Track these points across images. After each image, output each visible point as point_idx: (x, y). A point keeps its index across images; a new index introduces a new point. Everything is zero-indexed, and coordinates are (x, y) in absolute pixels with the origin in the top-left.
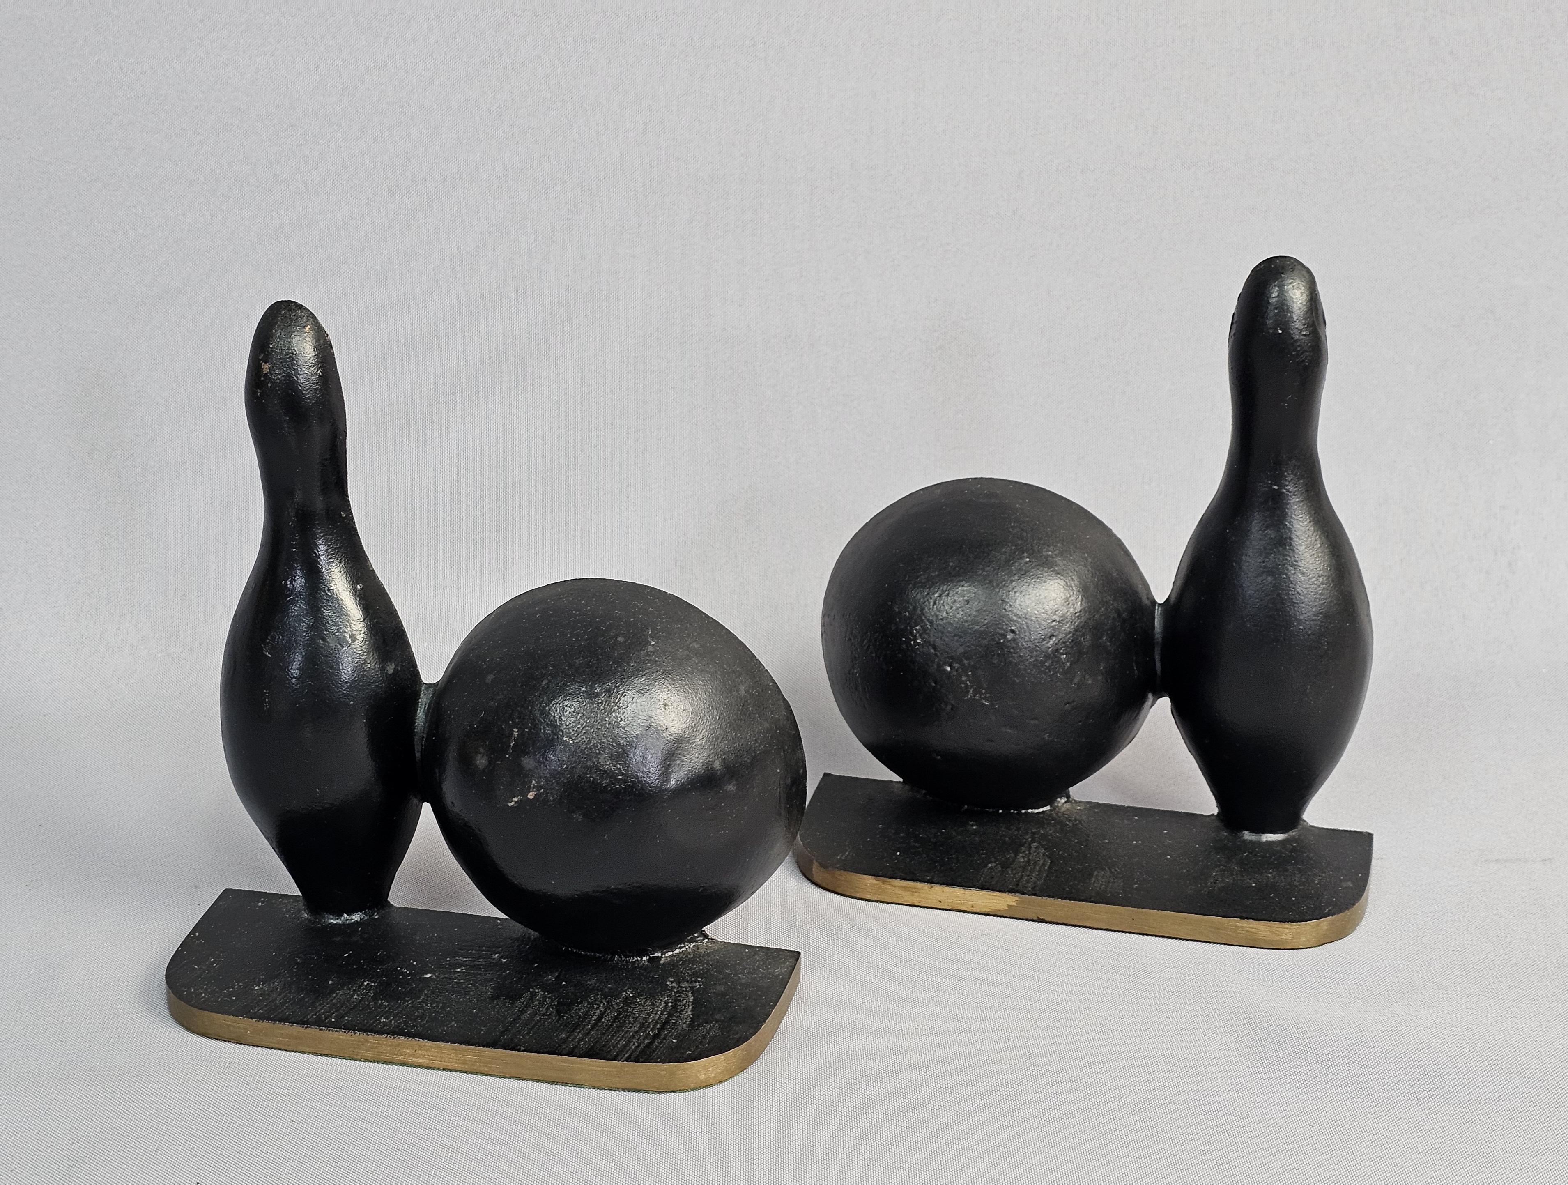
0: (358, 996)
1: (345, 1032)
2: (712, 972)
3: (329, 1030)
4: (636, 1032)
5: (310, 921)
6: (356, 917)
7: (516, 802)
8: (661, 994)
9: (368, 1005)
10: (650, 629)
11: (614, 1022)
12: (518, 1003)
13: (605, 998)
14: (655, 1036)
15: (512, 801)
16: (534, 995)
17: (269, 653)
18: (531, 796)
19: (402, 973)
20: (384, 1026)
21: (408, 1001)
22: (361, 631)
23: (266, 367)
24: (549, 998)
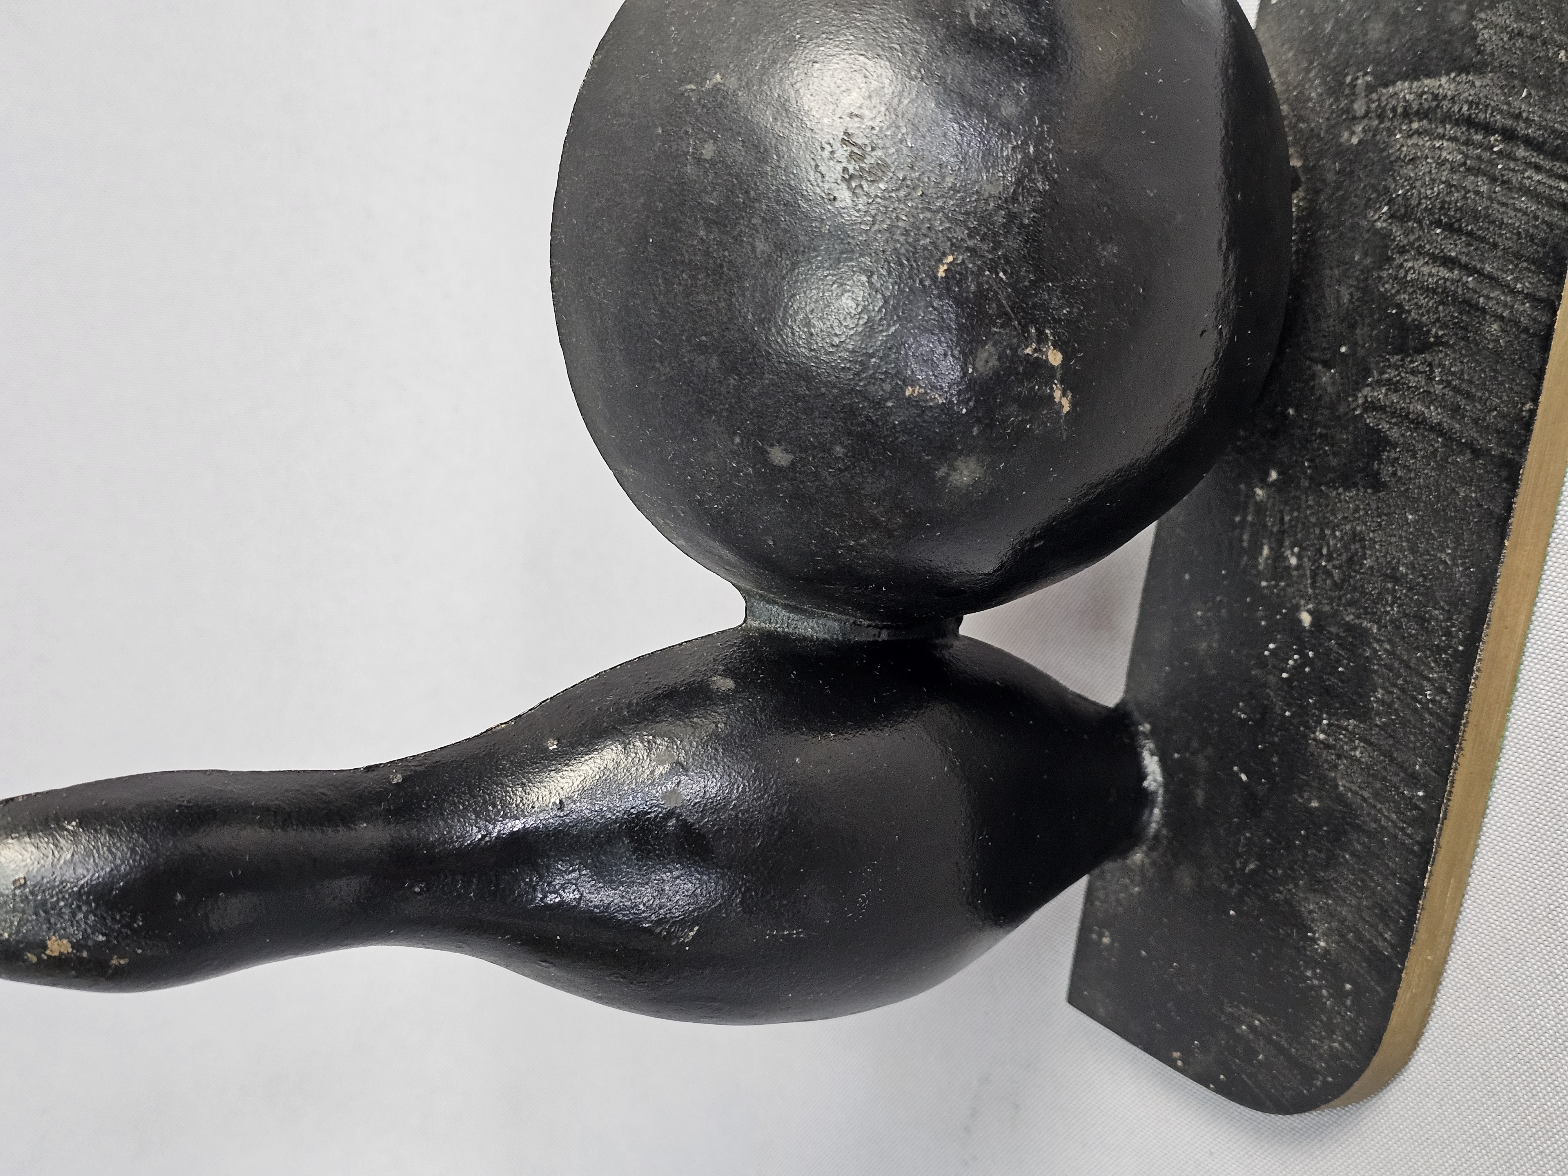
0: (1355, 748)
1: (1456, 769)
2: (1331, 57)
3: (1449, 800)
4: (1493, 180)
5: (1152, 849)
6: (1152, 764)
7: (1064, 394)
8: (1383, 150)
9: (1383, 727)
10: (682, 89)
11: (1459, 231)
12: (1395, 434)
13: (1390, 259)
14: (1509, 135)
15: (1060, 402)
16: (1372, 406)
17: (692, 930)
18: (1055, 358)
19: (1299, 667)
20: (1445, 692)
21: (1375, 651)
22: (649, 742)
23: (57, 946)
24: (1382, 372)
